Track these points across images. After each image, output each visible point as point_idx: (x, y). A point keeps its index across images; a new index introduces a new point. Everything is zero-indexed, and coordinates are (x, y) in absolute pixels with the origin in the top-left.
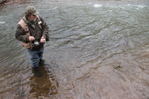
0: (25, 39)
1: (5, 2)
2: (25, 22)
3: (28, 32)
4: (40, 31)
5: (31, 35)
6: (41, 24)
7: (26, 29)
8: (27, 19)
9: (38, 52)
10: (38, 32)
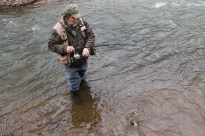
0: (61, 50)
2: (63, 26)
3: (65, 41)
4: (82, 41)
6: (85, 30)
7: (64, 36)
8: (66, 23)
9: (79, 70)
10: (80, 42)
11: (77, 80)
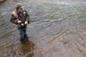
0: (16, 22)
1: (4, 1)
2: (16, 12)
3: (17, 18)
4: (24, 18)
5: (19, 20)
6: (25, 14)
7: (17, 16)
9: (24, 30)
10: (23, 18)
11: (23, 34)
